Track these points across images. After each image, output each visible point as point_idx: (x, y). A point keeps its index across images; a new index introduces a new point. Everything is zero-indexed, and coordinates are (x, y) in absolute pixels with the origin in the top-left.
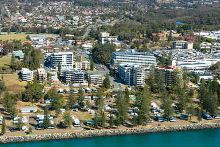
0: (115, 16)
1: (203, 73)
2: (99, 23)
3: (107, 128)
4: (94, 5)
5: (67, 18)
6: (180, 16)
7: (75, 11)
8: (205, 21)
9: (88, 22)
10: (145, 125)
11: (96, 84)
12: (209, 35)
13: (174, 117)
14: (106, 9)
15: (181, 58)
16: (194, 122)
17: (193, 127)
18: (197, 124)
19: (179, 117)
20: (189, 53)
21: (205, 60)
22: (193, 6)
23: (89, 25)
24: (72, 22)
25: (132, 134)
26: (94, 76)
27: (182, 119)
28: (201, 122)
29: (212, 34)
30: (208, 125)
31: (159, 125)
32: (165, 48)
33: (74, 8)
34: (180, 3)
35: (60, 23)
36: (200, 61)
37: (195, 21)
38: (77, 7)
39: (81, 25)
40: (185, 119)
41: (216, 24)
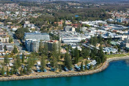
0: (41, 12)
1: (75, 45)
2: (30, 16)
3: (6, 76)
4: (31, 6)
5: (12, 13)
6: (78, 12)
7: (19, 9)
8: (90, 15)
9: (24, 15)
10: (28, 75)
11: (10, 51)
12: (90, 23)
13: (47, 70)
14: (37, 8)
15: (66, 36)
16: (58, 73)
17: (56, 75)
18: (58, 74)
19: (50, 70)
20: (71, 34)
21: (79, 37)
22: (88, 6)
23: (23, 17)
24: (14, 15)
25: (19, 80)
26: (10, 46)
27: (51, 71)
28: (61, 73)
29: (91, 23)
30: (65, 75)
31: (37, 75)
32: (60, 31)
33: (19, 7)
34: (82, 5)
35: (6, 16)
36: (76, 38)
37: (85, 15)
38: (20, 7)
39: (18, 17)
40: (53, 71)
41: (96, 17)
